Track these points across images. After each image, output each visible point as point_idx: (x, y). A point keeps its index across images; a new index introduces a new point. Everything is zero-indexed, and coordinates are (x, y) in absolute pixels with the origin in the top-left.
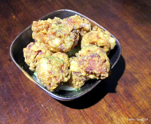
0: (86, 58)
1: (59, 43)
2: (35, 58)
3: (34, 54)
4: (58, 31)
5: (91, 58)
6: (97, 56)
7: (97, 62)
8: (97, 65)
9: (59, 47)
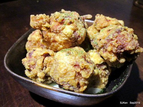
0: (112, 36)
1: (72, 29)
2: (43, 62)
3: (40, 58)
4: (66, 17)
5: (117, 34)
6: (123, 30)
7: (126, 35)
8: (129, 39)
9: (73, 36)
